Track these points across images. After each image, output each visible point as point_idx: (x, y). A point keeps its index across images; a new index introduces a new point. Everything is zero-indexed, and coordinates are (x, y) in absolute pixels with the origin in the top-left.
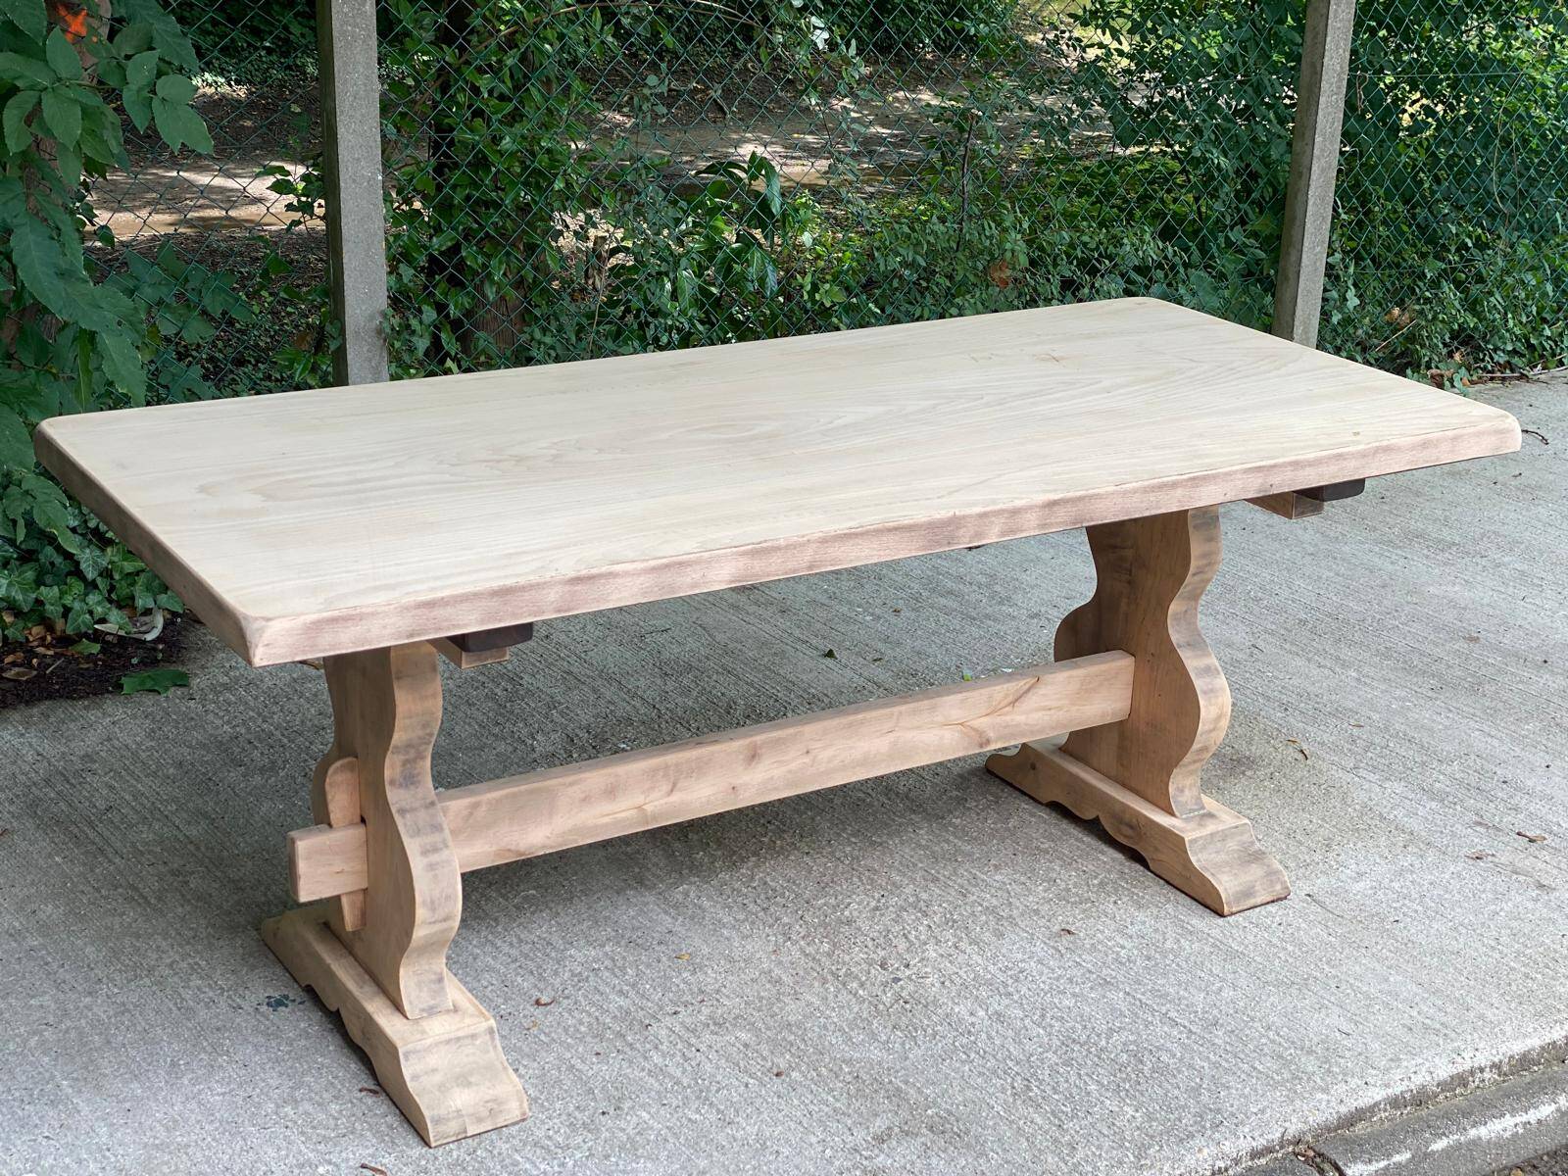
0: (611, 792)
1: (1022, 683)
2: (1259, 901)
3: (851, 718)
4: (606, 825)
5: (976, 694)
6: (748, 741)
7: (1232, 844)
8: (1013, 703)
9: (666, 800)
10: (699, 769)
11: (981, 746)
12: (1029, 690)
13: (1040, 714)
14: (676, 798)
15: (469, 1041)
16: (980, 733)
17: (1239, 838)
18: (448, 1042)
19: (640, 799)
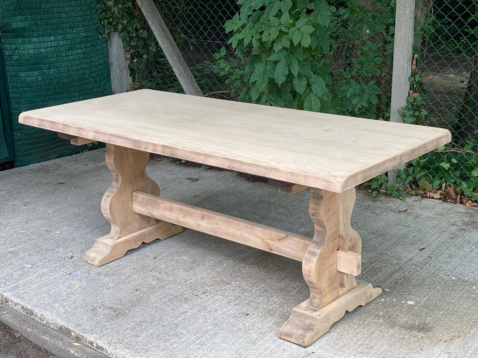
0: (171, 209)
1: (282, 235)
2: (292, 341)
3: (229, 220)
4: (169, 218)
5: (266, 231)
6: (202, 212)
7: (307, 322)
8: (280, 240)
9: (182, 219)
10: (190, 214)
11: (270, 250)
12: (284, 238)
13: (289, 249)
14: (185, 219)
15: (106, 246)
16: (269, 246)
17: (311, 321)
18: (104, 244)
19: (177, 215)
